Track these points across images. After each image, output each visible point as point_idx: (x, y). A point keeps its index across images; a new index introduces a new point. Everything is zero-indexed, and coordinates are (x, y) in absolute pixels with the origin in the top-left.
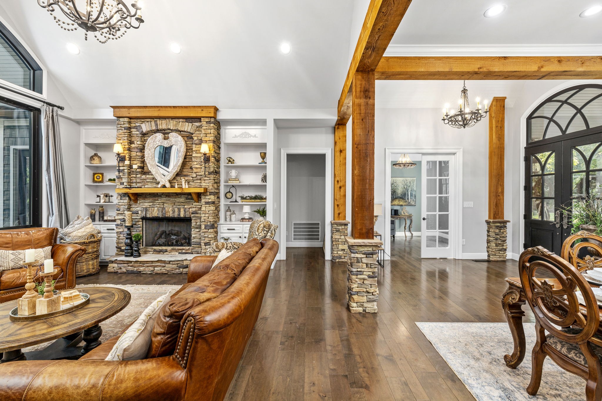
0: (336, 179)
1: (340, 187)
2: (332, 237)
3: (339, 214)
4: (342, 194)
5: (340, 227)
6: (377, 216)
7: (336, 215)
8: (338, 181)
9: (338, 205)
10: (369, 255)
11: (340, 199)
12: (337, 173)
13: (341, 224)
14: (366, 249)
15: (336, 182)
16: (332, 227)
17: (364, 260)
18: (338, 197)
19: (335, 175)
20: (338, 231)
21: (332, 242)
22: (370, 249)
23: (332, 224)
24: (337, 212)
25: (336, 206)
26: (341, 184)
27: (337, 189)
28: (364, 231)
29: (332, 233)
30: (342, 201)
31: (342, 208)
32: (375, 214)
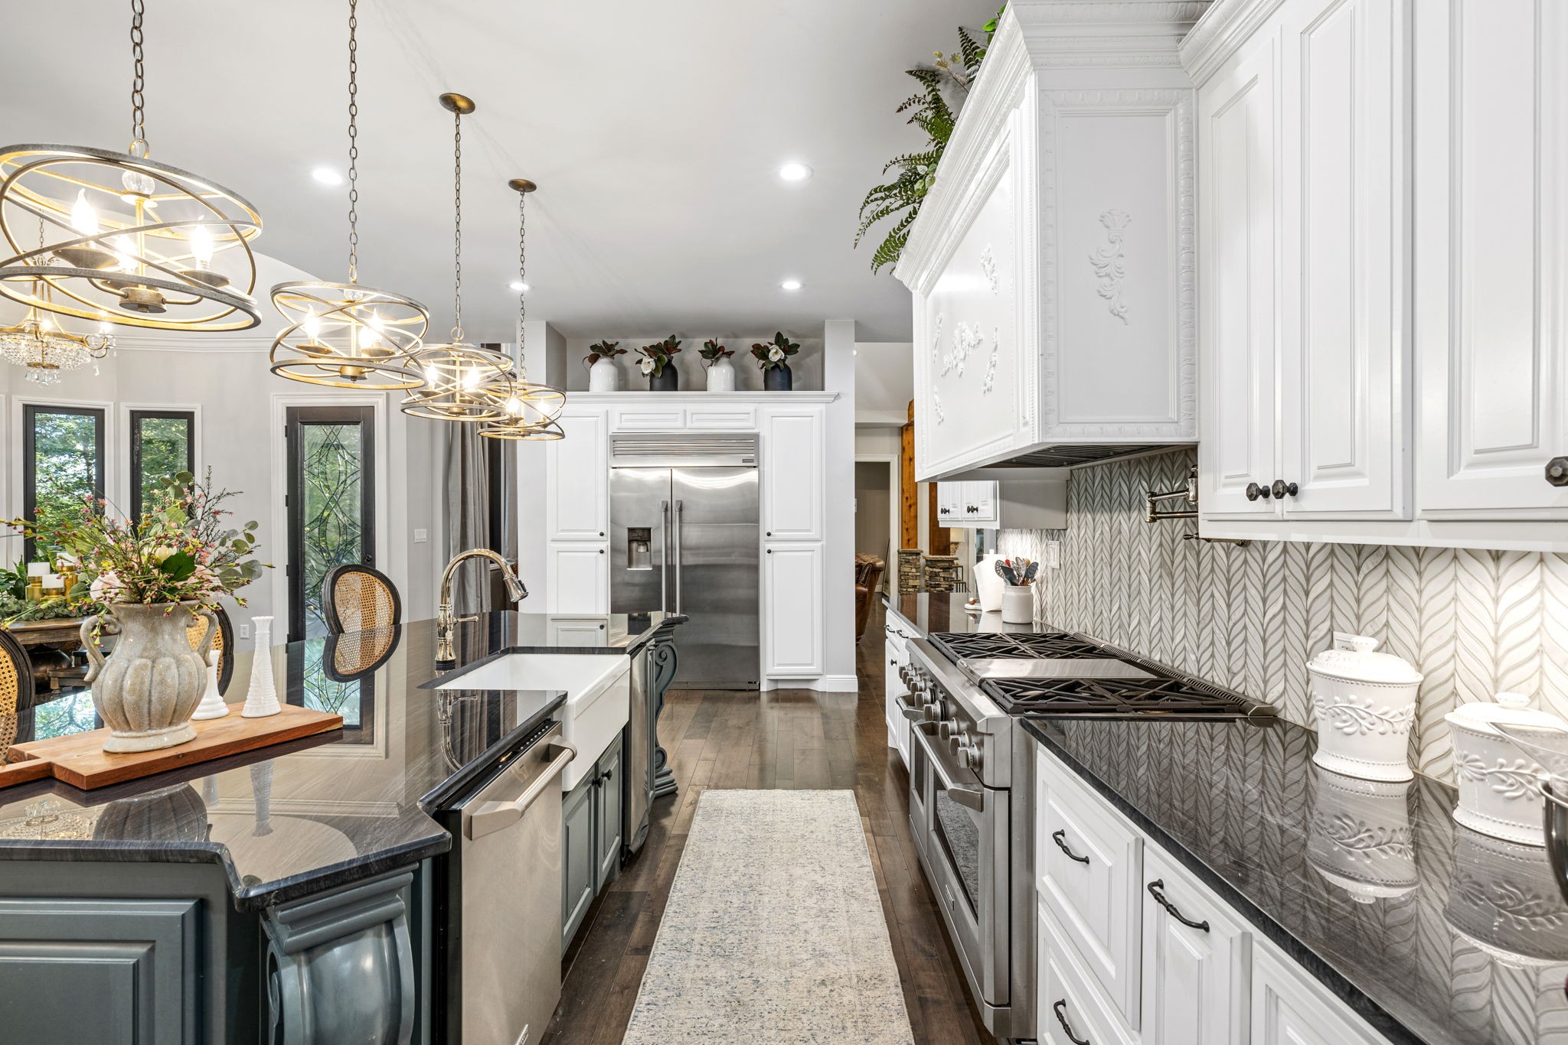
0: (905, 496)
1: (910, 506)
2: (899, 571)
3: (909, 540)
4: (912, 514)
5: (911, 558)
6: (957, 544)
7: (905, 542)
8: (907, 498)
9: (907, 529)
10: (945, 569)
11: (910, 521)
12: (905, 488)
13: (912, 554)
14: (943, 564)
15: (905, 500)
16: (899, 557)
17: (942, 575)
18: (907, 519)
19: (903, 490)
20: (908, 562)
21: (900, 576)
22: (947, 564)
23: (899, 553)
24: (906, 538)
25: (905, 531)
26: (910, 502)
27: (906, 508)
28: (941, 548)
29: (900, 565)
30: (912, 524)
31: (912, 532)
32: (952, 539)
